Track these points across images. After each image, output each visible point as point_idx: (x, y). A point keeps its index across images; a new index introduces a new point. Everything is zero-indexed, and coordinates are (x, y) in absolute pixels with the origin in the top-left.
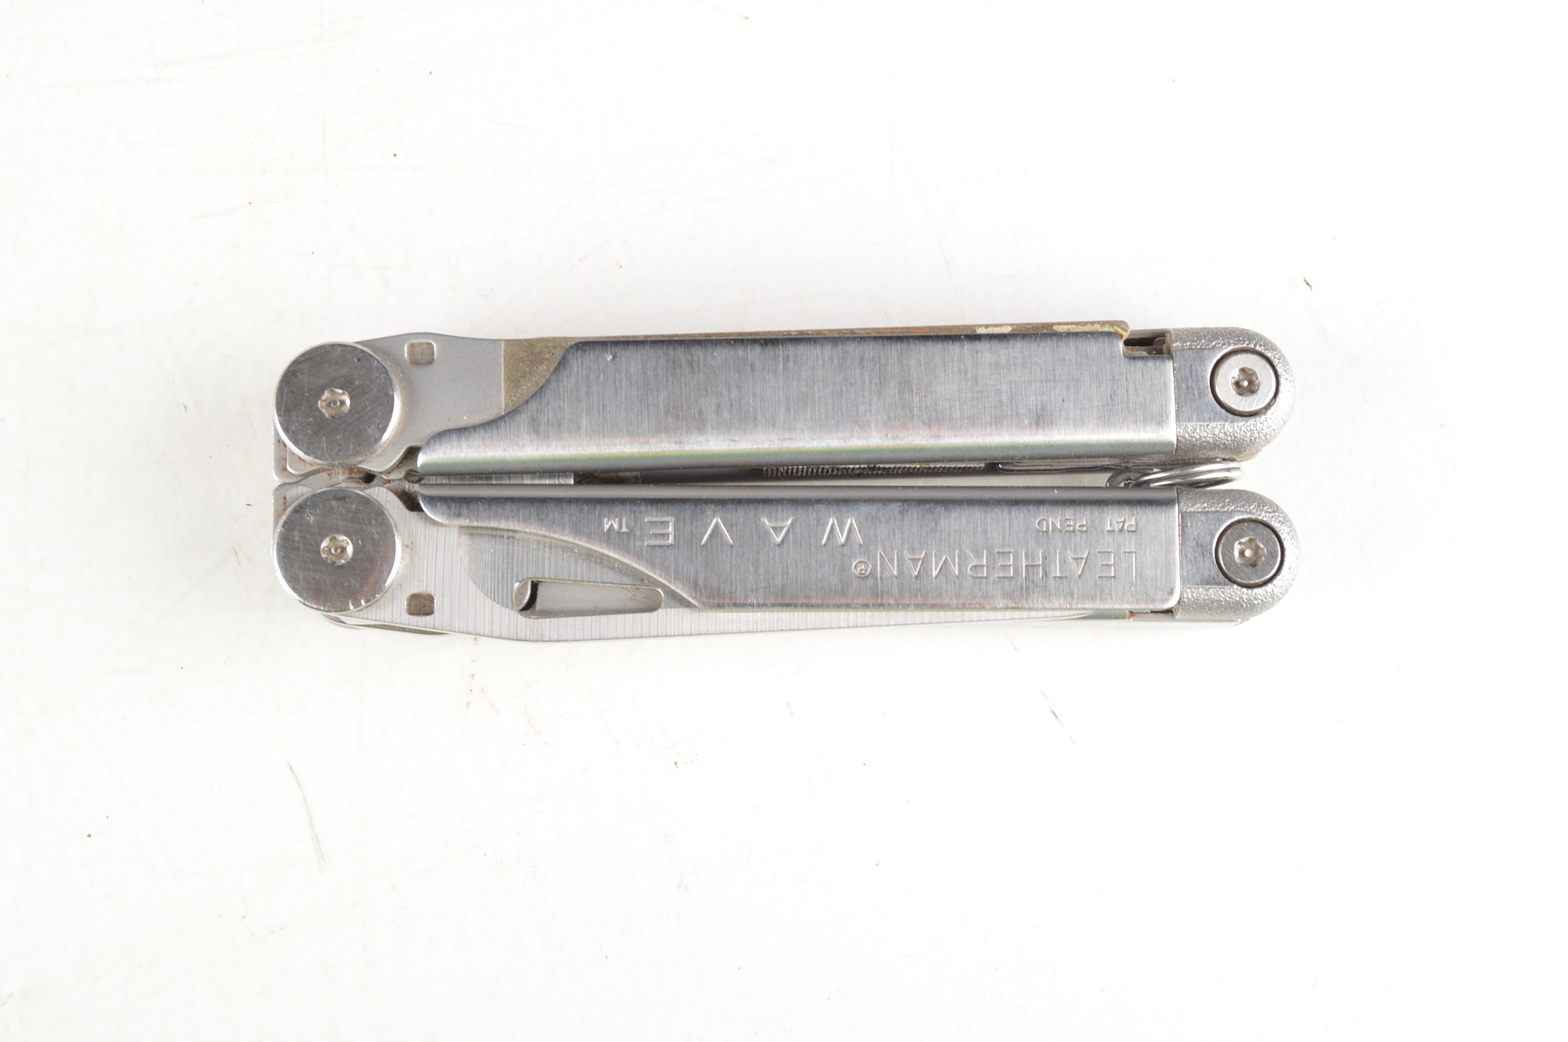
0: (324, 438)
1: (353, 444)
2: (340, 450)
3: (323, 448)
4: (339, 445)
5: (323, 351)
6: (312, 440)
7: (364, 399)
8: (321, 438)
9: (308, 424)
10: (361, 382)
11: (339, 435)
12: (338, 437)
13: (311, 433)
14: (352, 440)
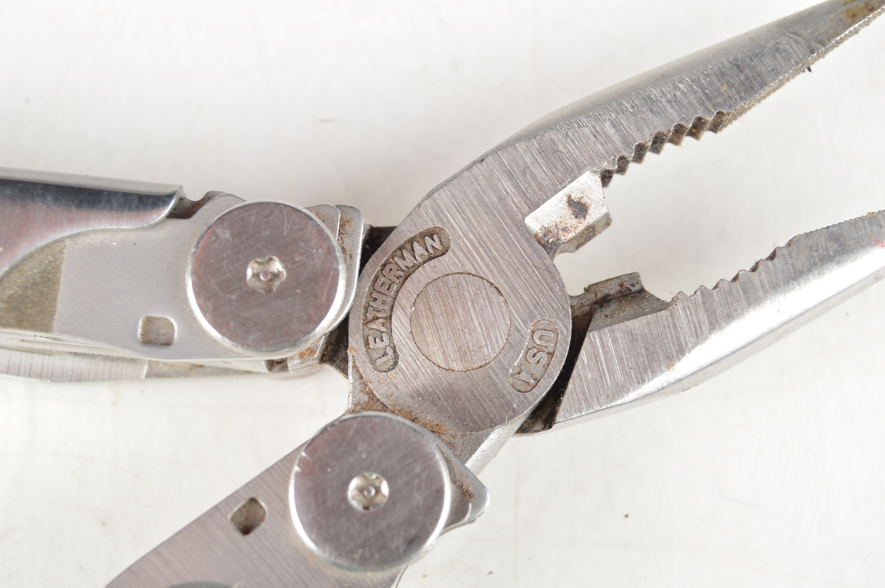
0: (285, 234)
1: (251, 222)
2: (268, 216)
3: (288, 223)
4: (267, 222)
5: (271, 342)
6: (300, 233)
7: (228, 274)
8: (288, 234)
9: (302, 254)
10: (229, 296)
11: (266, 235)
12: (267, 233)
13: (299, 242)
14: (251, 227)
